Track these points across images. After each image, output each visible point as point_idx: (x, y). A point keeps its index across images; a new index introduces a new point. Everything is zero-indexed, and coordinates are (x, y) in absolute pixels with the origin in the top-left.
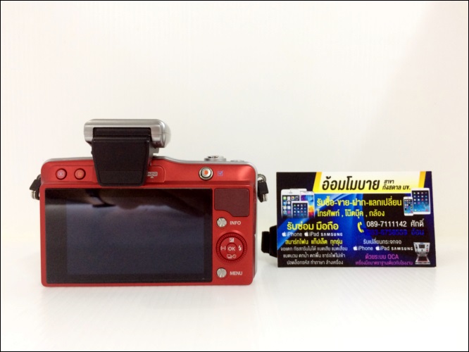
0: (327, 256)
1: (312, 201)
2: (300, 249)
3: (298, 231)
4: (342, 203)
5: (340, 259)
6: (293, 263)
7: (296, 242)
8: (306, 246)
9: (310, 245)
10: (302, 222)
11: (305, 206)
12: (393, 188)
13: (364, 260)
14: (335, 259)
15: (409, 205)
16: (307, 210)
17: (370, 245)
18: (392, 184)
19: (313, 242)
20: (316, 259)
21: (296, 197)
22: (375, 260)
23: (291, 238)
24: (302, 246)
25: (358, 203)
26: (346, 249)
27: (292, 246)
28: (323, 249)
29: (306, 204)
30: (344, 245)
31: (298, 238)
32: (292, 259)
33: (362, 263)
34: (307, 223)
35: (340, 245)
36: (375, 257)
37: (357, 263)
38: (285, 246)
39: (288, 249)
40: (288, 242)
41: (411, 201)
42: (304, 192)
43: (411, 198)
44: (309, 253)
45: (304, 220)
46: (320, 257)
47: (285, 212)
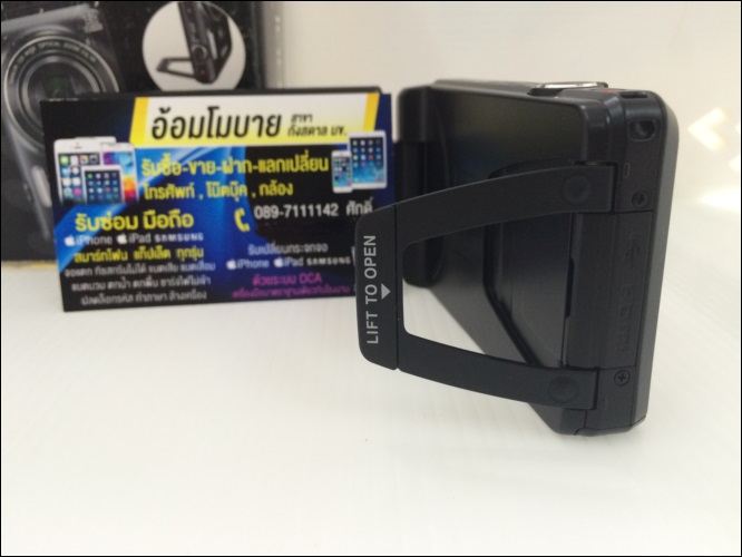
0: (171, 282)
1: (130, 165)
2: (111, 271)
3: (102, 233)
4: (199, 169)
5: (200, 288)
6: (95, 301)
7: (98, 256)
8: (124, 264)
9: (132, 260)
10: (109, 213)
11: (115, 176)
12: (310, 131)
13: (250, 287)
14: (188, 289)
15: (344, 169)
16: (118, 185)
17: (262, 257)
18: (308, 124)
19: (137, 255)
20: (146, 291)
21: (93, 158)
22: (273, 287)
23: (87, 249)
24: (114, 264)
25: (235, 167)
26: (211, 267)
27: (91, 264)
28: (160, 269)
29: (117, 172)
30: (207, 259)
31: (103, 248)
32: (94, 294)
33: (247, 294)
34: (123, 213)
35: (199, 259)
36: (274, 280)
37: (235, 294)
38: (73, 265)
39: (82, 272)
40: (80, 258)
41: (347, 160)
42: (111, 144)
43: (347, 153)
44: (131, 278)
45: (115, 208)
46: (156, 285)
47: (68, 193)
